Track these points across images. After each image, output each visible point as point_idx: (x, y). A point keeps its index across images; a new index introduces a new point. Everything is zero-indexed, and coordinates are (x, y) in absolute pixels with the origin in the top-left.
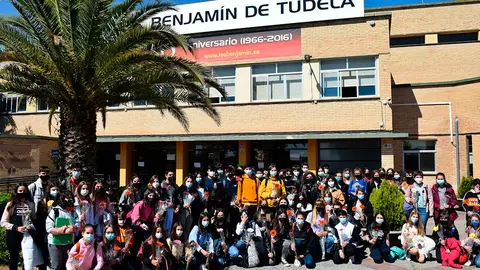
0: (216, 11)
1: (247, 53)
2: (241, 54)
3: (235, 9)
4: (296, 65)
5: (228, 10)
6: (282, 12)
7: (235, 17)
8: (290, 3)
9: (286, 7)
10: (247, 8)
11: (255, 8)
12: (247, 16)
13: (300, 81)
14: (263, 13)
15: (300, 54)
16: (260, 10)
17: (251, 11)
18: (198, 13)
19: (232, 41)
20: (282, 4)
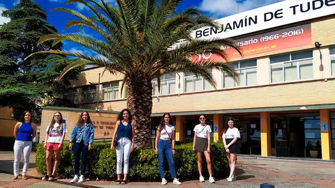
0: (242, 21)
1: (266, 48)
2: (260, 49)
3: (256, 17)
4: (308, 53)
5: (250, 18)
6: (294, 13)
7: (255, 23)
8: (301, 5)
9: (298, 9)
10: (265, 14)
11: (272, 13)
12: (265, 20)
13: (311, 65)
14: (278, 16)
15: (310, 44)
16: (276, 14)
17: (269, 16)
18: (228, 24)
19: (254, 41)
20: (294, 7)
